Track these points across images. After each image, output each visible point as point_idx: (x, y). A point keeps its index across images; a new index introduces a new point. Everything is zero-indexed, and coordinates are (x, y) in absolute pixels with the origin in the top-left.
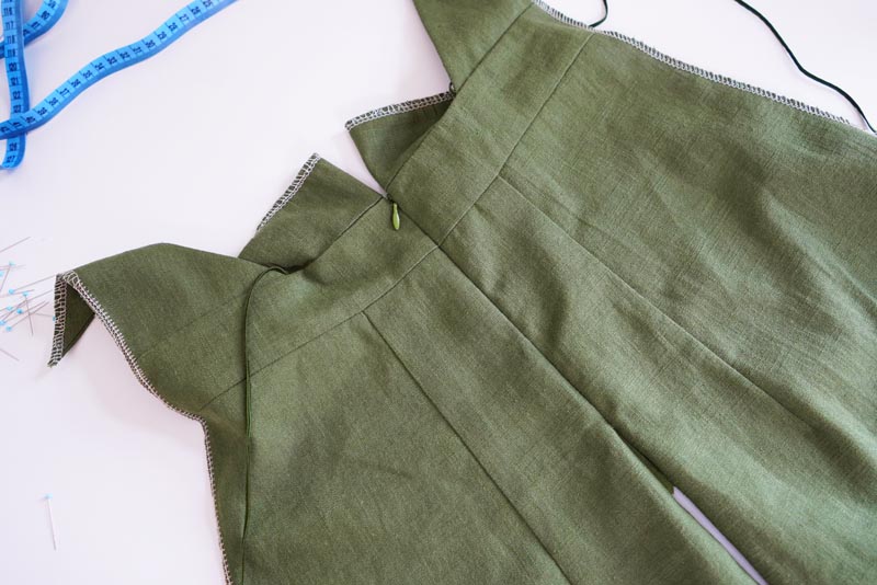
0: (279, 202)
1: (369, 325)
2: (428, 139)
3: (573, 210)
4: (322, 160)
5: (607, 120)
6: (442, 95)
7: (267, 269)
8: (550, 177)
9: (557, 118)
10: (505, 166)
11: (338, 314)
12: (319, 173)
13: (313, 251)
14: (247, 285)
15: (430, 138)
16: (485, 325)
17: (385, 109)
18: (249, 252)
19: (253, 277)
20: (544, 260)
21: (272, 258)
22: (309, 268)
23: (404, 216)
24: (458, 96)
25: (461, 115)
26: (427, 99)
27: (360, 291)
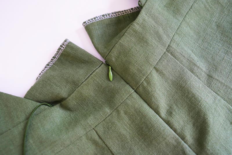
0: (48, 65)
1: (97, 136)
2: (128, 31)
3: (204, 69)
4: (70, 42)
5: (216, 22)
6: (132, 9)
7: (40, 104)
8: (191, 52)
9: (192, 21)
10: (169, 46)
11: (79, 131)
12: (69, 50)
13: (65, 94)
14: (27, 115)
15: (130, 30)
16: (163, 137)
17: (103, 16)
18: (30, 95)
19: (30, 109)
20: (193, 99)
21: (42, 98)
22: (63, 103)
23: (115, 74)
24: (144, 8)
25: (146, 18)
26: (125, 11)
27: (92, 117)
